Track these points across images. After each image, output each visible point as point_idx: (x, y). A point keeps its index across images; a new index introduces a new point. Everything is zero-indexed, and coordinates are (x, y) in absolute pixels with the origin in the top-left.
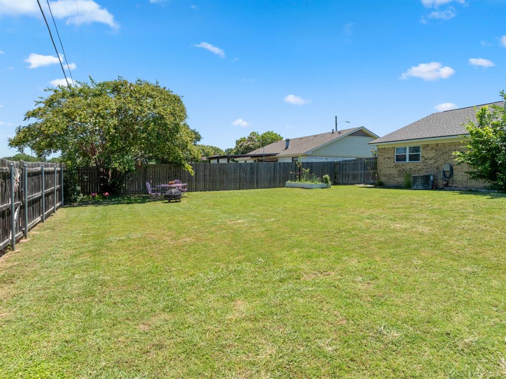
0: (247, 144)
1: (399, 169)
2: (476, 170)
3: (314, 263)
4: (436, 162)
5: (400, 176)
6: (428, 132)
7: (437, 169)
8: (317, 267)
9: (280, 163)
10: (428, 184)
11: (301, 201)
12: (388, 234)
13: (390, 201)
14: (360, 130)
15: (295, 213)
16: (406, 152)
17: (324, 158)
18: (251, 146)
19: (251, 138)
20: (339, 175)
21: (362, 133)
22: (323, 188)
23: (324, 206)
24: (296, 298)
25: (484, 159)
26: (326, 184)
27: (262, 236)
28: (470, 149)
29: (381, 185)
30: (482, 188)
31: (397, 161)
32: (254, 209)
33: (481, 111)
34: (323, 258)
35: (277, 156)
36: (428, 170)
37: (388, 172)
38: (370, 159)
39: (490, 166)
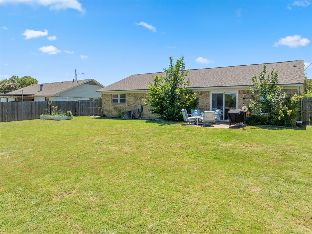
0: (9, 85)
1: (114, 107)
2: (154, 109)
3: (61, 185)
4: (134, 104)
5: (115, 111)
6: (130, 86)
7: (135, 107)
8: (63, 188)
9: (36, 102)
10: (130, 116)
11: (52, 132)
12: (108, 155)
13: (109, 129)
14: (91, 81)
15: (47, 143)
16: (118, 98)
17: (68, 98)
18: (12, 86)
19: (12, 80)
20: (78, 109)
21: (92, 83)
22: (67, 120)
23: (68, 136)
24: (48, 219)
25: (158, 103)
26: (69, 117)
27: (22, 166)
28: (151, 98)
29: (104, 117)
30: (157, 118)
31: (113, 102)
32: (14, 141)
33: (155, 78)
34: (67, 180)
35: (33, 96)
36: (130, 108)
37: (108, 109)
38: (97, 100)
39: (160, 107)
